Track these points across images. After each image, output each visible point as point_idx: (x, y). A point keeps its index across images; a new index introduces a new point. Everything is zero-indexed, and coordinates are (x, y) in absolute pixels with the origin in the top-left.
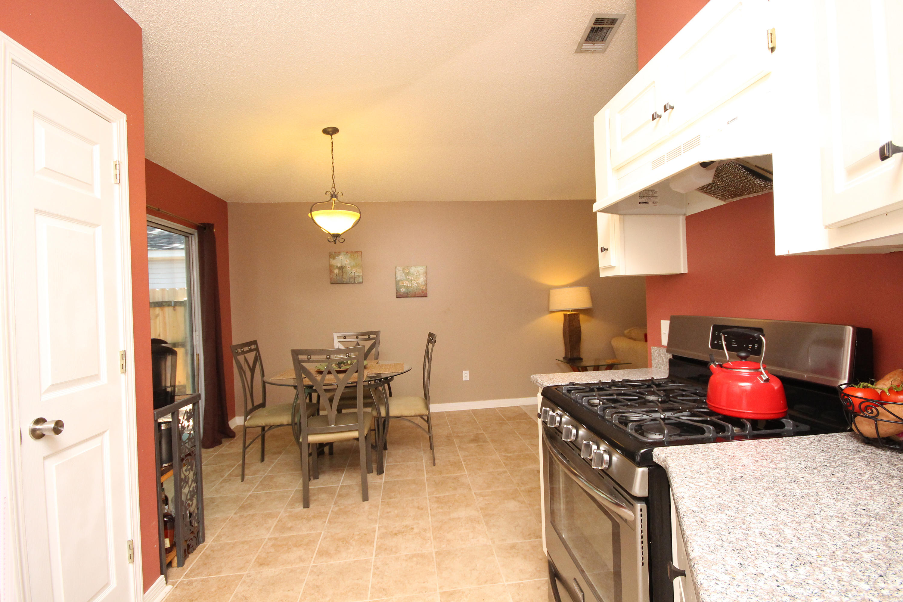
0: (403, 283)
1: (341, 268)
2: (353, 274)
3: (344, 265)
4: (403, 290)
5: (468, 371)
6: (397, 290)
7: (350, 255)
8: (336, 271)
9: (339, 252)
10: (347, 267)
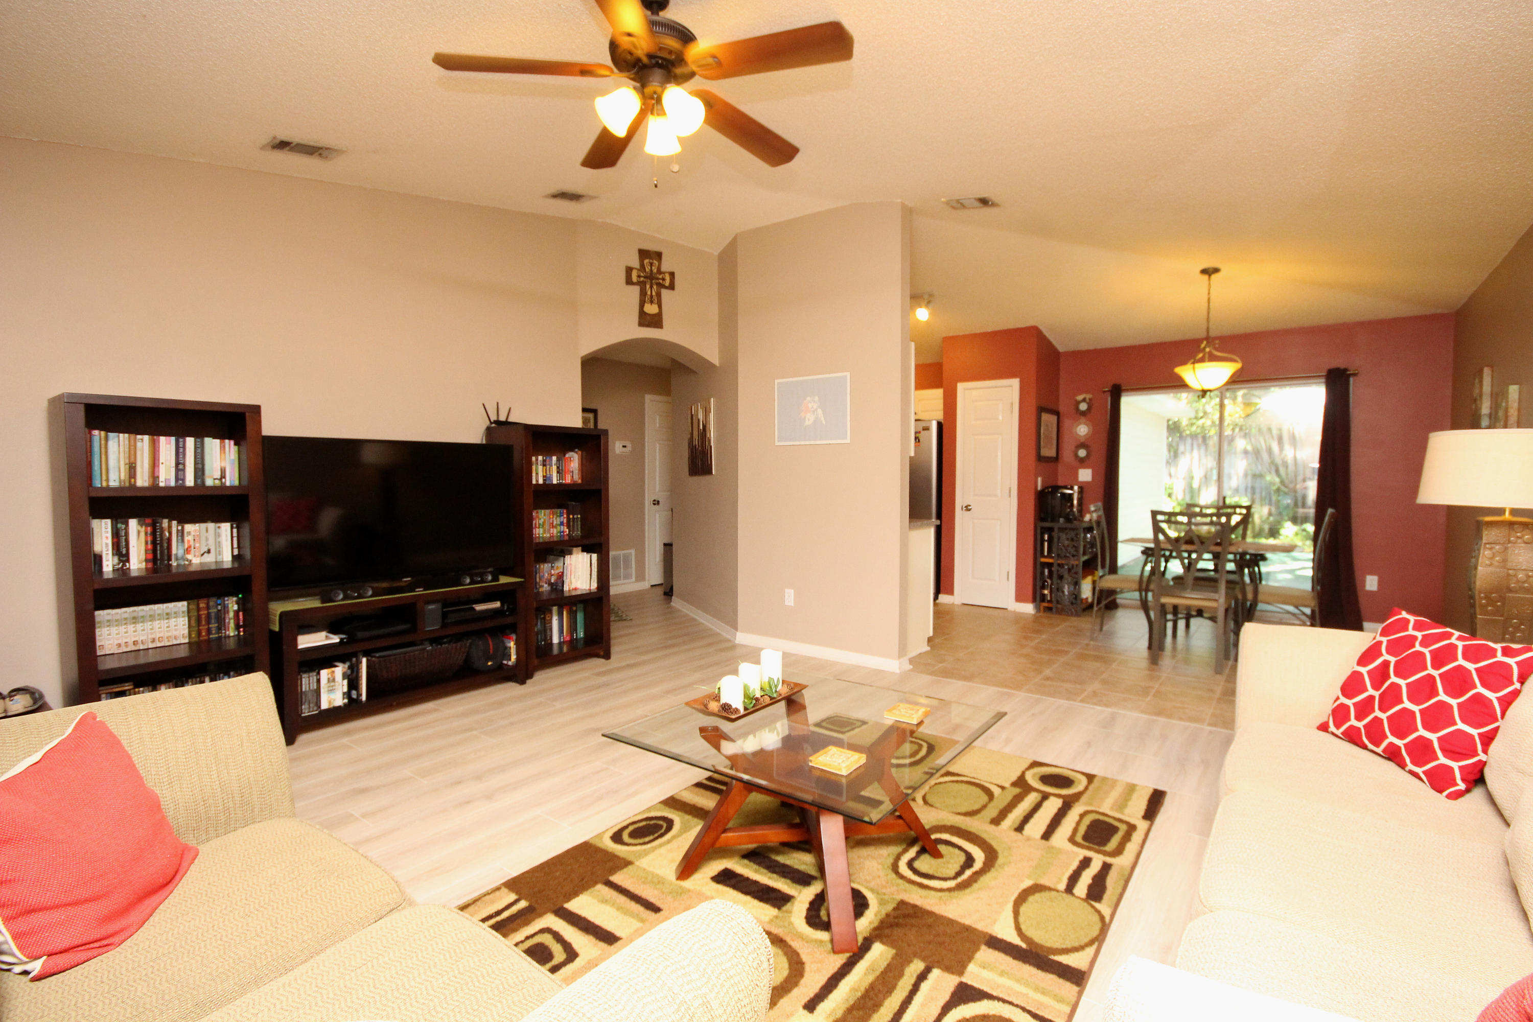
1: (1475, 401)
3: (1476, 395)
8: (1474, 407)
9: (1477, 372)
10: (1478, 400)
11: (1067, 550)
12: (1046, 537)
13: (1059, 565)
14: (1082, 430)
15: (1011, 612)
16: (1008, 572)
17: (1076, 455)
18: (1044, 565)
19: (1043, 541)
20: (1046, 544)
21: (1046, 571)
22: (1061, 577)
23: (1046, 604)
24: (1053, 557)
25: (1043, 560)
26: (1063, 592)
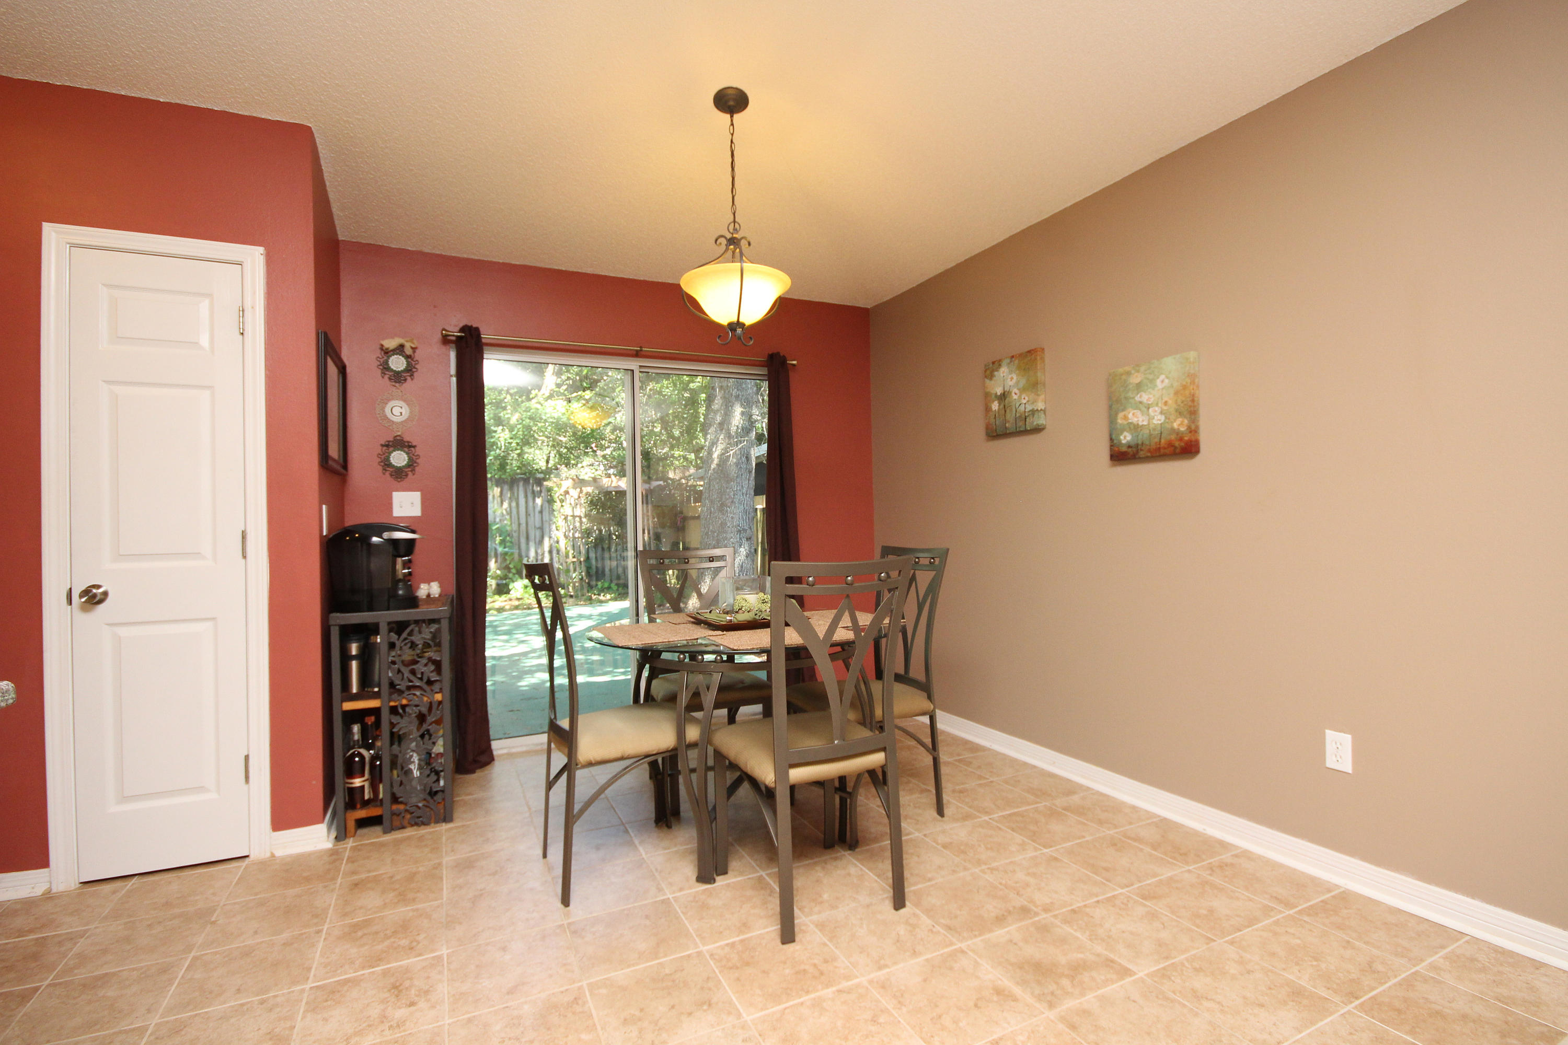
0: (1126, 418)
1: (1003, 397)
2: (1022, 408)
3: (1007, 389)
4: (1126, 438)
5: (1348, 737)
6: (1111, 439)
7: (1017, 362)
8: (995, 406)
9: (1000, 360)
10: (1013, 395)
11: (413, 672)
12: (354, 649)
13: (394, 710)
14: (397, 411)
15: (261, 865)
16: (247, 758)
17: (386, 464)
18: (352, 717)
19: (346, 658)
20: (354, 664)
21: (356, 728)
22: (396, 738)
23: (362, 814)
24: (377, 696)
25: (348, 706)
26: (408, 772)
